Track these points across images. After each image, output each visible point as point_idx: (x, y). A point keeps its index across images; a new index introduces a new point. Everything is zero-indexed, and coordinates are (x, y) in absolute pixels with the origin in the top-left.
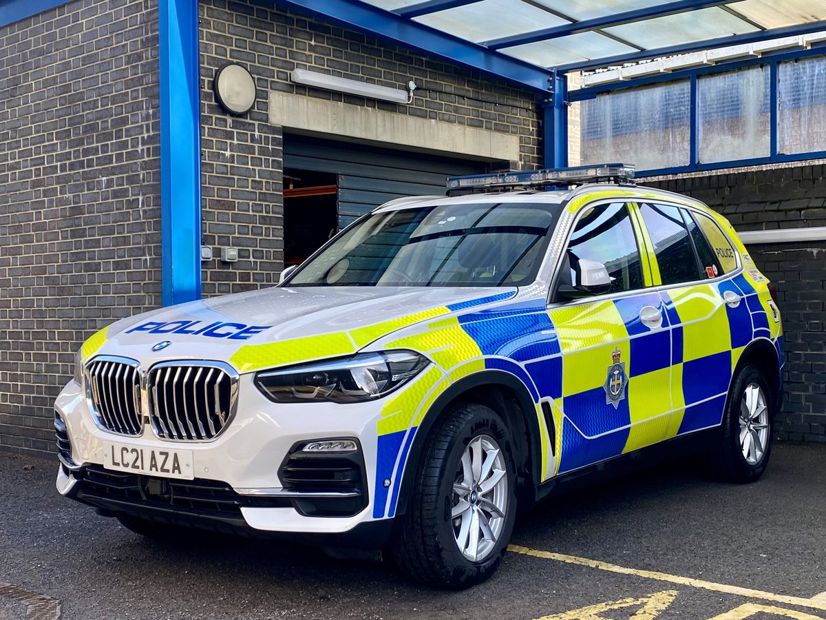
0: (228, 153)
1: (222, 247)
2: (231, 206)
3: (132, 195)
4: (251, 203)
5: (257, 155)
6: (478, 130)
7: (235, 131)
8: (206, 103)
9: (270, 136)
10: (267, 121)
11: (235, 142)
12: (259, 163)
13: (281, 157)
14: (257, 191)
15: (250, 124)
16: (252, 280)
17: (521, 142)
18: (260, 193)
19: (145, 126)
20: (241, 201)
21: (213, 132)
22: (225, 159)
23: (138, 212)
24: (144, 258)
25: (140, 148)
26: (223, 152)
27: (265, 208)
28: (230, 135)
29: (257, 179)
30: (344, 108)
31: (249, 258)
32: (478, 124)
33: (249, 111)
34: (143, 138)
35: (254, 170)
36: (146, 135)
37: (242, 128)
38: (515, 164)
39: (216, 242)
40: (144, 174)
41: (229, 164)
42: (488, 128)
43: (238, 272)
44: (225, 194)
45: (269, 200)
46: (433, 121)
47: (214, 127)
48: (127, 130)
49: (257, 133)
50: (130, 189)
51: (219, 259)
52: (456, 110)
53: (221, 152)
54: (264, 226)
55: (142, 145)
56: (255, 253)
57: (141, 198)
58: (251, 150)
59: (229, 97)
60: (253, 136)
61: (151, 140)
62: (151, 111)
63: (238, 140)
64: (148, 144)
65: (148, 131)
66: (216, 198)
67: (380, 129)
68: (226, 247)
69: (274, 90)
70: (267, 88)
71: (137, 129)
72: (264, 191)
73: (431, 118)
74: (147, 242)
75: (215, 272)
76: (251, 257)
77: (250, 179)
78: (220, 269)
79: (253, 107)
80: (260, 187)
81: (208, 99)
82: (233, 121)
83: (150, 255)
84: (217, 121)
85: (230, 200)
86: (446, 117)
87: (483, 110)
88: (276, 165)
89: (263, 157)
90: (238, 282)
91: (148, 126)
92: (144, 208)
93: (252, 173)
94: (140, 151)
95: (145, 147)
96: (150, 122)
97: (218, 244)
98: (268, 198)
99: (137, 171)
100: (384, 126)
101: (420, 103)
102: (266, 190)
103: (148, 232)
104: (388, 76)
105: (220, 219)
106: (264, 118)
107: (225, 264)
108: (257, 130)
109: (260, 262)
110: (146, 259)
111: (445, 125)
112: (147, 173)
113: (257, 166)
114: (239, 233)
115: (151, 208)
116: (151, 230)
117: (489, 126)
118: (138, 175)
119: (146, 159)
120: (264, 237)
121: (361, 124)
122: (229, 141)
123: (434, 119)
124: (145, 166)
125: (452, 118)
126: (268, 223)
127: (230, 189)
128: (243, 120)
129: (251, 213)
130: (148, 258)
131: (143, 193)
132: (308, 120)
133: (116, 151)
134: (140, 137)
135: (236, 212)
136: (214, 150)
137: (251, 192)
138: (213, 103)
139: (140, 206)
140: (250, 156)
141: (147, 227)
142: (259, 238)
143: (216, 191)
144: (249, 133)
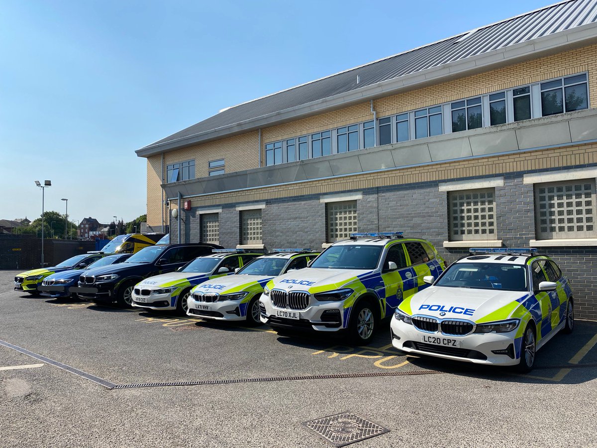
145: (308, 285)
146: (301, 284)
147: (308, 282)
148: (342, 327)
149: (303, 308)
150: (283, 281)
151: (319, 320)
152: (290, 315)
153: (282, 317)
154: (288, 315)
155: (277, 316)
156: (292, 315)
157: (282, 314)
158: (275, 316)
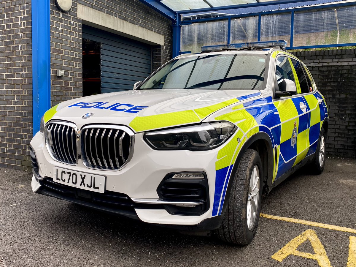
0: (60, 28)
1: (57, 70)
2: (61, 52)
3: (16, 44)
4: (69, 51)
5: (72, 31)
6: (152, 32)
7: (63, 19)
8: (51, 4)
9: (77, 23)
10: (76, 16)
11: (63, 24)
12: (73, 34)
13: (81, 33)
14: (72, 47)
15: (69, 17)
16: (69, 85)
17: (165, 38)
18: (73, 47)
19: (22, 12)
20: (65, 50)
21: (54, 18)
22: (59, 31)
23: (18, 52)
24: (22, 73)
25: (19, 23)
26: (58, 28)
27: (75, 54)
28: (61, 21)
29: (72, 41)
30: (106, 15)
31: (68, 75)
32: (151, 29)
33: (69, 11)
34: (21, 18)
35: (71, 37)
36: (23, 16)
37: (66, 18)
38: (163, 46)
39: (55, 67)
40: (22, 34)
41: (61, 33)
42: (155, 32)
43: (64, 81)
44: (59, 46)
45: (76, 51)
46: (137, 26)
47: (54, 16)
48: (12, 14)
49: (72, 21)
50: (14, 41)
51: (56, 75)
52: (145, 23)
53: (57, 27)
54: (75, 62)
55: (21, 21)
56: (71, 73)
57: (20, 45)
58: (69, 28)
59: (61, 3)
60: (70, 22)
61: (25, 18)
62: (25, 5)
63: (64, 23)
64: (24, 20)
65: (24, 14)
66: (55, 48)
67: (119, 26)
68: (59, 70)
69: (79, 3)
70: (76, 2)
71: (18, 13)
72: (74, 47)
73: (136, 24)
74: (23, 66)
75: (55, 81)
76: (69, 75)
77: (69, 41)
78: (56, 79)
79: (70, 9)
80: (73, 45)
81: (52, 3)
82: (62, 14)
83: (25, 71)
84: (56, 13)
85: (61, 49)
86: (141, 25)
87: (153, 24)
88: (79, 36)
89: (74, 32)
90: (64, 86)
91: (24, 12)
92: (22, 50)
93: (70, 38)
94: (19, 24)
95: (22, 22)
96: (25, 10)
97: (56, 69)
98: (76, 50)
99: (18, 33)
100: (120, 25)
101: (133, 18)
102: (75, 46)
103: (24, 61)
104: (122, 5)
105: (57, 57)
106: (75, 15)
107: (59, 77)
108: (72, 20)
109: (73, 78)
110: (23, 74)
111: (140, 28)
112: (23, 34)
113: (72, 35)
114: (64, 64)
115: (25, 50)
116: (25, 60)
117: (155, 31)
118: (19, 35)
119: (23, 27)
120: (74, 67)
121: (112, 23)
122: (60, 23)
123: (137, 25)
124: (22, 30)
125: (143, 26)
126: (76, 61)
127: (61, 44)
128: (67, 15)
129: (69, 56)
130: (24, 73)
131: (21, 43)
132: (92, 18)
133: (6, 23)
134: (19, 17)
135: (63, 55)
136: (54, 26)
137: (69, 47)
138: (54, 5)
139: (20, 49)
140: (69, 31)
141: (23, 59)
142: (72, 67)
143: (55, 45)
144: (69, 21)
145: (129, 111)
146: (114, 109)
147: (129, 105)
148: (208, 215)
149: (116, 167)
150: (76, 105)
151: (154, 198)
152: (83, 182)
153: (66, 183)
154: (79, 180)
155: (55, 180)
156: (87, 181)
157: (66, 176)
158: (52, 179)
